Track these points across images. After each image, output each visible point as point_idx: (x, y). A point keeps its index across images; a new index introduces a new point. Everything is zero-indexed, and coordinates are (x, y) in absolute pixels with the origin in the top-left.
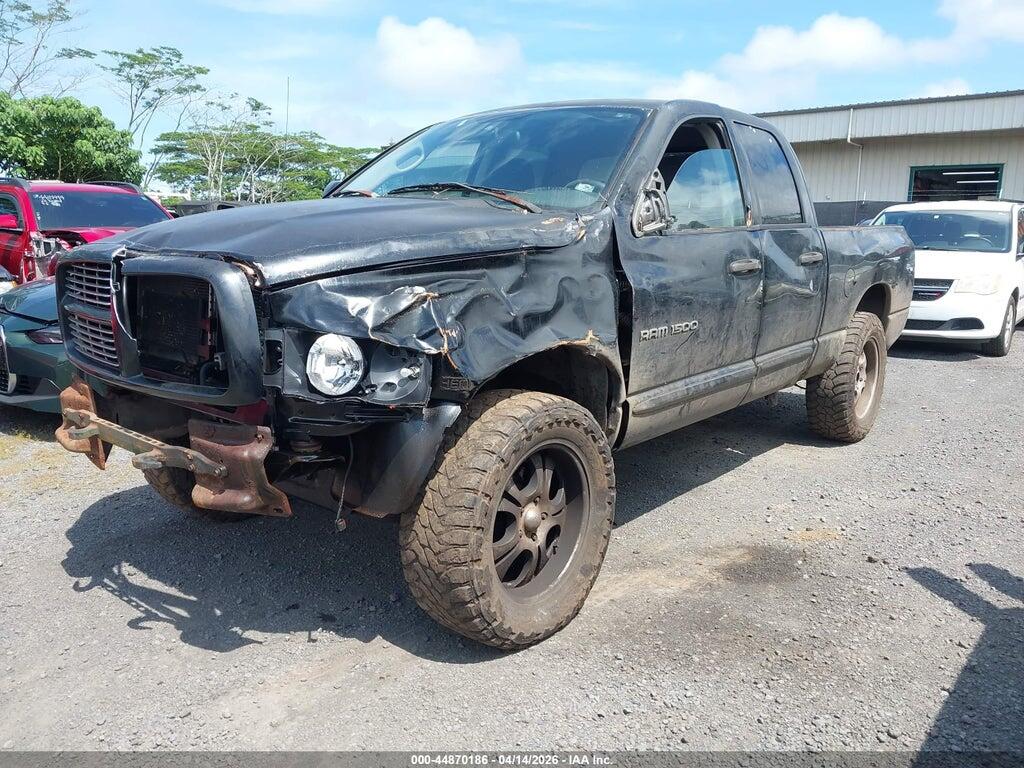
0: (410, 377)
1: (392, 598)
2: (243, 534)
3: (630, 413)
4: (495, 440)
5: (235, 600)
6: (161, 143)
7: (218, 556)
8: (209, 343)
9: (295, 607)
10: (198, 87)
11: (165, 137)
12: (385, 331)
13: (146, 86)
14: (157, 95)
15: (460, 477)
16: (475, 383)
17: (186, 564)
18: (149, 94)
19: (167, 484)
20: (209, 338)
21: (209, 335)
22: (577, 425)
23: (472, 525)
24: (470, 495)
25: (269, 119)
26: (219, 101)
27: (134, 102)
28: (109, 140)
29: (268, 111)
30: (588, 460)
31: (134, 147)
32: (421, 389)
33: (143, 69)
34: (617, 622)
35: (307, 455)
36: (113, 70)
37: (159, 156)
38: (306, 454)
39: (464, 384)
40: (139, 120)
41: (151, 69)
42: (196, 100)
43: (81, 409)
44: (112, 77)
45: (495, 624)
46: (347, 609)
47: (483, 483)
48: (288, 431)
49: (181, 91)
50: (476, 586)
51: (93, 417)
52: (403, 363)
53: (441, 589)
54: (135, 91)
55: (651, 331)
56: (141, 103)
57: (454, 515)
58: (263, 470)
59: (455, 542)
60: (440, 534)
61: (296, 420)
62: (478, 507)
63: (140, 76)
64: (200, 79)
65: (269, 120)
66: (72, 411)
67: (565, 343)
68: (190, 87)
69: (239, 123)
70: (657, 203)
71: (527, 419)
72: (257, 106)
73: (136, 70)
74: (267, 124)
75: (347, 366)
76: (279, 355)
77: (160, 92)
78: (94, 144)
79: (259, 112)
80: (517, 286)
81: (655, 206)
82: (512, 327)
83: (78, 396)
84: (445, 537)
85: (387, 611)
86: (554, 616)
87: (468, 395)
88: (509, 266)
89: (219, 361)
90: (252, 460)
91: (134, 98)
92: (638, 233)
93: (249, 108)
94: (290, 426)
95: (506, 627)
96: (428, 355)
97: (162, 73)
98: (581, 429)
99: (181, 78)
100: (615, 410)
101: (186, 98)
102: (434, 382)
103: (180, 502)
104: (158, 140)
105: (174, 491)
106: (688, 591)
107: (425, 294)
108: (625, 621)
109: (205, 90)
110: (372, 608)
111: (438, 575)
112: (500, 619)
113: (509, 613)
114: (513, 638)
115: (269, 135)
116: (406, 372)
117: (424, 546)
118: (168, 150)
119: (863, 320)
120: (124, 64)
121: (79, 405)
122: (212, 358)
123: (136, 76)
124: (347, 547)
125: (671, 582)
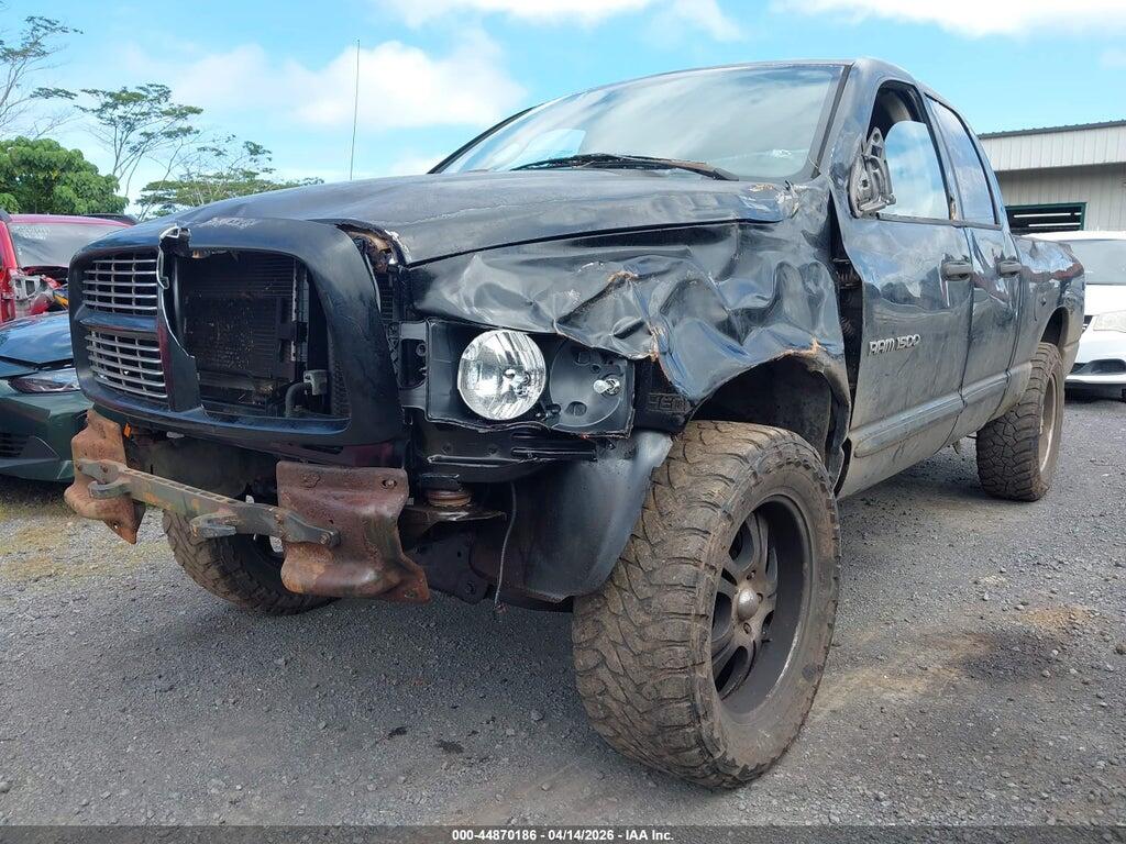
0: (606, 394)
1: (535, 716)
2: (308, 631)
3: (852, 455)
4: (717, 488)
5: (316, 724)
6: (149, 193)
7: (281, 661)
8: (293, 359)
9: (400, 731)
10: (187, 131)
11: (153, 186)
12: (573, 325)
13: (131, 128)
14: (143, 139)
15: (671, 542)
16: (692, 402)
17: (239, 673)
18: (135, 137)
19: (207, 566)
20: (293, 351)
21: (293, 347)
22: (807, 467)
23: (693, 612)
24: (688, 569)
25: (268, 165)
26: (213, 145)
27: (118, 147)
28: (91, 186)
29: (269, 155)
30: (813, 519)
31: (120, 194)
32: (622, 410)
33: (127, 109)
34: (854, 742)
35: (453, 509)
36: (94, 111)
37: (146, 207)
38: (450, 509)
39: (679, 404)
40: (124, 166)
41: (137, 109)
42: (187, 145)
43: (102, 457)
44: (93, 119)
45: (718, 755)
46: (474, 732)
47: (706, 550)
48: (428, 475)
49: (169, 135)
50: (698, 702)
51: (123, 468)
52: (596, 372)
53: (642, 704)
54: (119, 135)
55: (879, 342)
56: (126, 148)
57: (665, 599)
58: (396, 533)
59: (669, 636)
60: (643, 626)
61: (439, 460)
62: (701, 585)
63: (125, 118)
64: (192, 121)
65: (269, 167)
66: (90, 461)
67: (791, 351)
68: (180, 130)
69: (236, 170)
70: (876, 175)
71: (755, 458)
72: (255, 150)
73: (121, 110)
74: (266, 170)
75: (516, 377)
76: (421, 362)
77: (149, 136)
78: (76, 190)
79: (259, 156)
80: (729, 271)
81: (873, 179)
82: (727, 328)
83: (99, 441)
84: (652, 631)
85: (532, 735)
86: (779, 737)
87: (682, 420)
88: (716, 242)
89: (312, 382)
90: (381, 518)
91: (118, 142)
92: (858, 213)
93: (246, 151)
94: (430, 468)
95: (729, 758)
96: (631, 361)
97: (148, 114)
98: (809, 474)
99: (170, 119)
100: (837, 452)
101: (178, 141)
102: (638, 403)
103: (225, 590)
104: (144, 190)
105: (217, 575)
106: (926, 695)
107: (623, 273)
108: (864, 741)
109: (198, 132)
110: (510, 732)
111: (639, 687)
112: (722, 748)
113: (730, 738)
114: (736, 773)
115: (268, 182)
116: (601, 385)
117: (614, 644)
118: (156, 200)
119: (1045, 351)
120: (106, 105)
121: (99, 452)
122: (299, 378)
123: (120, 117)
124: (451, 645)
125: (900, 684)
